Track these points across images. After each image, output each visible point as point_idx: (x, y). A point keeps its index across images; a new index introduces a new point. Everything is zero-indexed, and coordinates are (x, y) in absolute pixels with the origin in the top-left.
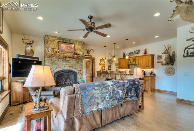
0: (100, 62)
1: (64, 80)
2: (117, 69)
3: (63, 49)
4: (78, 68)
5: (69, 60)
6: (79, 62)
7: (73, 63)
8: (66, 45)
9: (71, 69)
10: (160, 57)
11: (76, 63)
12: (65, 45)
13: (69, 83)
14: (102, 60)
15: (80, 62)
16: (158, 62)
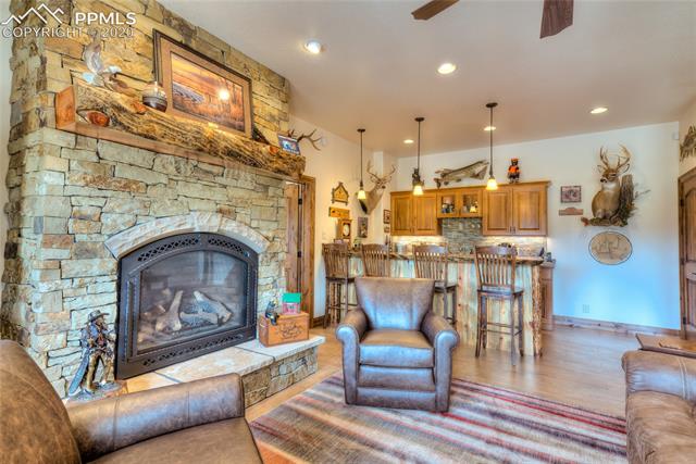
0: (333, 201)
1: (176, 302)
2: (389, 234)
3: (190, 91)
4: (262, 224)
5: (215, 170)
6: (266, 188)
7: (241, 193)
8: (206, 74)
9: (231, 228)
10: (571, 194)
11: (254, 195)
12: (196, 70)
13: (206, 316)
14: (340, 192)
15: (271, 191)
16: (562, 213)
